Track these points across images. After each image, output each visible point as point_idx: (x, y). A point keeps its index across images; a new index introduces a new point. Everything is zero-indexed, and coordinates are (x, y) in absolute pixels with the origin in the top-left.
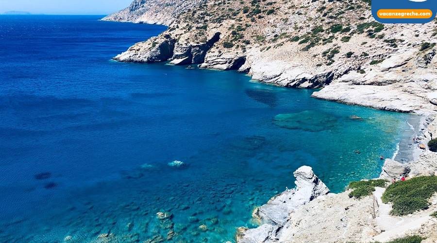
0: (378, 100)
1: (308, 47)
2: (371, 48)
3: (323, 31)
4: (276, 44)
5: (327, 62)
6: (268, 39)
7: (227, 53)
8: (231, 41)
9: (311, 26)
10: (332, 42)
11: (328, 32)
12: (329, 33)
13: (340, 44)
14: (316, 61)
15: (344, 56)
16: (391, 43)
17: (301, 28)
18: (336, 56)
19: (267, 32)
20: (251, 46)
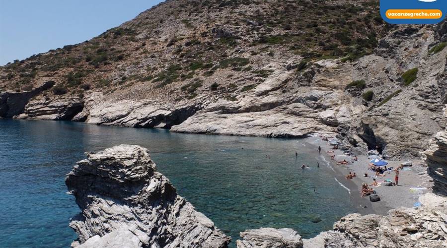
0: (260, 127)
1: (164, 84)
2: (239, 79)
3: (181, 69)
4: (123, 85)
5: (188, 96)
6: (113, 82)
7: (59, 100)
8: (66, 87)
9: (167, 65)
10: (192, 77)
11: (186, 69)
12: (188, 70)
13: (203, 78)
14: (174, 96)
15: (208, 89)
16: (261, 73)
17: (155, 69)
18: (199, 89)
19: (113, 76)
20: (92, 91)
